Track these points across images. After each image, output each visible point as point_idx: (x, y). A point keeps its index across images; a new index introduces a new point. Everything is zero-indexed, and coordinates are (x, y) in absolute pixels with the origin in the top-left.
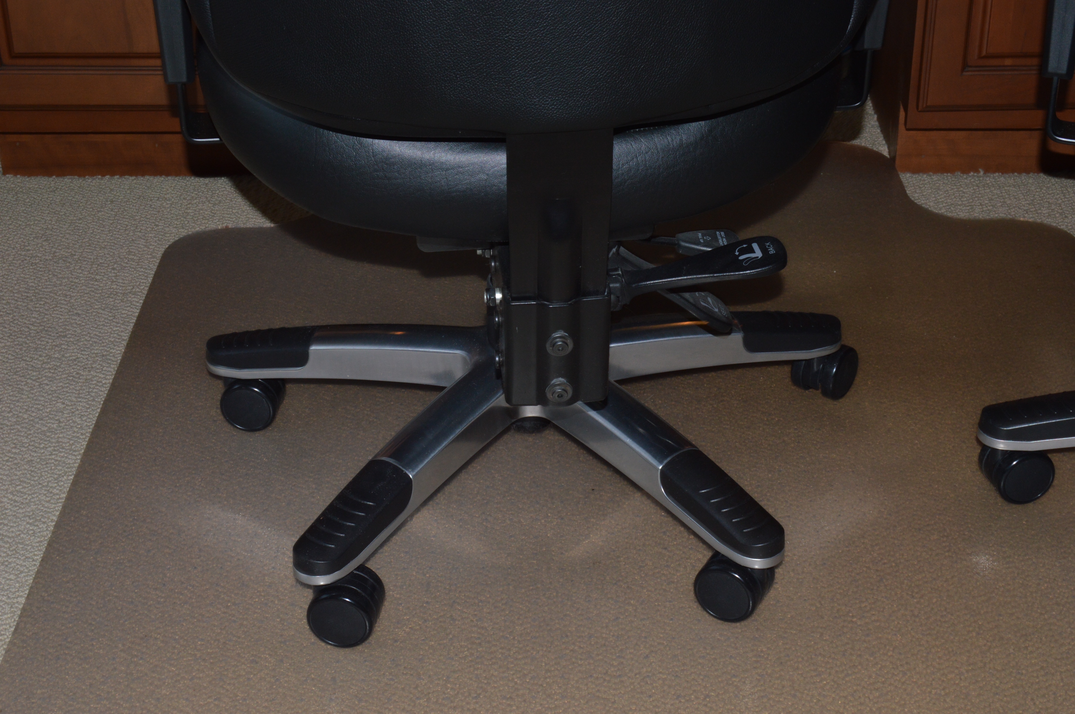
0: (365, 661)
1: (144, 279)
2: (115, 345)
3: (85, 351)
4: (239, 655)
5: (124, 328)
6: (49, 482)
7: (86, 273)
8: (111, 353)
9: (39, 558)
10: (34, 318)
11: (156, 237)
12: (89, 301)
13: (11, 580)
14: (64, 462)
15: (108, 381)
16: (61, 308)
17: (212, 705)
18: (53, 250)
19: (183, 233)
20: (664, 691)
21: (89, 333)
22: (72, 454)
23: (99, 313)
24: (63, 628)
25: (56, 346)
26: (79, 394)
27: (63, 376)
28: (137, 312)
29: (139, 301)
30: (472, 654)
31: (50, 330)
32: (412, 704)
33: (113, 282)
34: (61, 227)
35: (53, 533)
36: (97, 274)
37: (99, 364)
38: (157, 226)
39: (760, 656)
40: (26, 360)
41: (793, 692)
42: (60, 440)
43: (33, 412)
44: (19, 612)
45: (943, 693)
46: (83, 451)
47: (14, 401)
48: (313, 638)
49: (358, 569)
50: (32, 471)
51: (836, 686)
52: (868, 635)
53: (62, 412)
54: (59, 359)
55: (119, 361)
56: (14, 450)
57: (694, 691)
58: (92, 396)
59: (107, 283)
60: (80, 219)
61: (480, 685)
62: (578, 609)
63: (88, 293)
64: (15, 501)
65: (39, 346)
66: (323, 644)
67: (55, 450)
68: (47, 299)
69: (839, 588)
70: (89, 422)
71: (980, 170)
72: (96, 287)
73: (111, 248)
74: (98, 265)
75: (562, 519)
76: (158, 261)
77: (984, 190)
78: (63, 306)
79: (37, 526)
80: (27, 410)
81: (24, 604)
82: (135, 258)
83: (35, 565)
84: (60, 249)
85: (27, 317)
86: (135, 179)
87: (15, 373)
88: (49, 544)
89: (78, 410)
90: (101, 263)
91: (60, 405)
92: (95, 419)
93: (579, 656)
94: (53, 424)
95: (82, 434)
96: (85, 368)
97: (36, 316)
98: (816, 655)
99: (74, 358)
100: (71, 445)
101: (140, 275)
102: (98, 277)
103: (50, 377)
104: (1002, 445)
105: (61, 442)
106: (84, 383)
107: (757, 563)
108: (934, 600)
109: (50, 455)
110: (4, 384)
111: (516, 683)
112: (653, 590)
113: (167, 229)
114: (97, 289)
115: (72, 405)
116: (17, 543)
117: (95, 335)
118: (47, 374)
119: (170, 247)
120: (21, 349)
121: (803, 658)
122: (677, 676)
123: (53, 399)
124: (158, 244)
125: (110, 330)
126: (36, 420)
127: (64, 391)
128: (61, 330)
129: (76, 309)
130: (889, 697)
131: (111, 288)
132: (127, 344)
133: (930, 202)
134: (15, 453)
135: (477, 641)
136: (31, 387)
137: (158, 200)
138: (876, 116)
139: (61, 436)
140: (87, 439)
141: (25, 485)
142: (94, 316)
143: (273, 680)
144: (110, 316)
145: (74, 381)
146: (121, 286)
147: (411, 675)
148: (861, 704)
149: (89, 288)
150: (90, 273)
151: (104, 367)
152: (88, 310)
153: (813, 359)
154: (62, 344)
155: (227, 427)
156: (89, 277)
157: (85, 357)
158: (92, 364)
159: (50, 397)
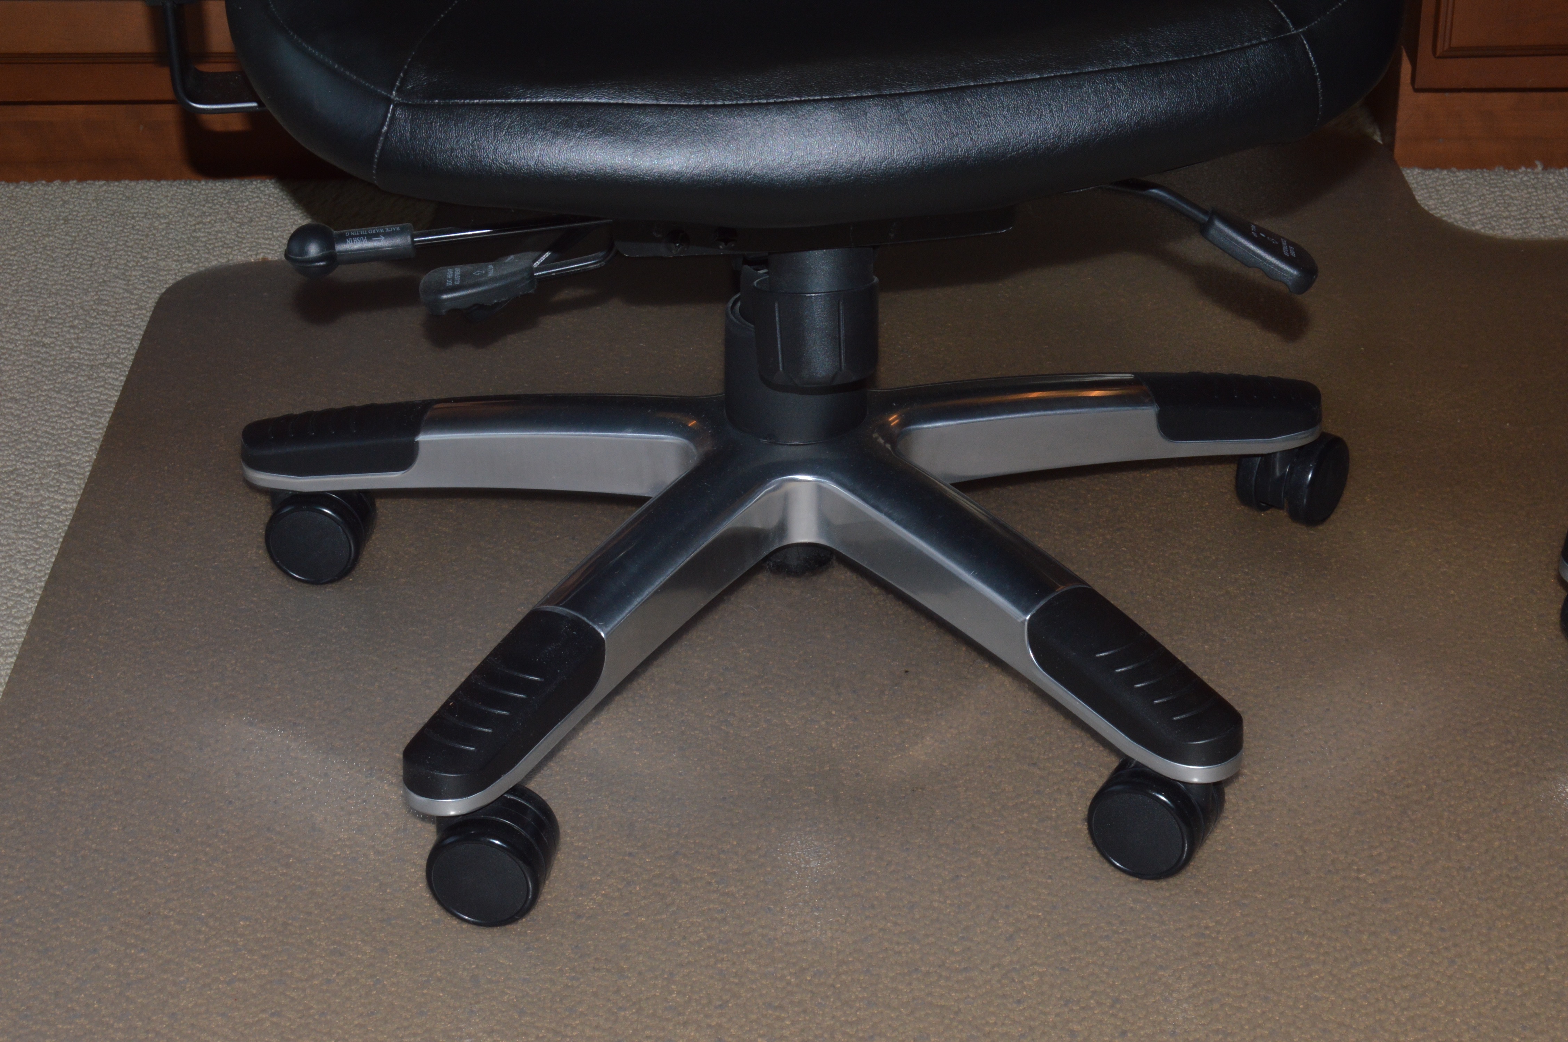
0: (528, 949)
1: (125, 343)
2: (79, 449)
3: (28, 457)
4: (310, 942)
5: (94, 421)
7: (26, 334)
8: (75, 460)
11: (143, 277)
12: (33, 379)
15: (69, 506)
17: (268, 1024)
19: (190, 269)
20: (1043, 993)
21: (34, 429)
22: (12, 623)
23: (51, 398)
24: (6, 901)
26: (20, 526)
28: (115, 396)
29: (117, 379)
30: (710, 937)
32: (612, 1018)
33: (72, 347)
36: (45, 335)
37: (53, 479)
38: (145, 258)
39: (1203, 935)
41: (1262, 993)
45: (1519, 992)
46: (30, 618)
49: (513, 790)
51: (1336, 982)
52: (1385, 900)
55: (88, 474)
57: (1094, 992)
58: (43, 530)
59: (63, 350)
60: (13, 248)
61: (727, 987)
62: (889, 863)
63: (31, 366)
66: (455, 922)
69: (1333, 826)
70: (40, 571)
71: (1538, 163)
72: (44, 356)
73: (68, 295)
74: (47, 321)
75: (856, 719)
76: (149, 314)
77: (1546, 193)
82: (109, 309)
86: (105, 184)
89: (19, 552)
90: (51, 318)
92: (50, 565)
93: (895, 939)
95: (28, 591)
96: (30, 485)
98: (1299, 933)
99: (11, 469)
100: (10, 608)
101: (118, 337)
102: (47, 340)
106: (28, 508)
107: (1196, 774)
108: (1497, 843)
111: (789, 983)
112: (1016, 830)
113: (162, 264)
114: (45, 360)
115: (9, 545)
117: (46, 432)
119: (168, 291)
121: (1277, 938)
122: (1063, 968)
124: (148, 287)
125: (70, 425)
129: (10, 391)
130: (1428, 1000)
131: (69, 358)
132: (101, 446)
133: (1454, 213)
135: (719, 916)
137: (145, 217)
140: (37, 599)
142: (42, 402)
143: (370, 982)
144: (70, 403)
145: (12, 506)
146: (86, 354)
147: (608, 971)
148: (1380, 1011)
149: (32, 357)
150: (32, 334)
151: (62, 483)
152: (31, 393)
153: (1275, 453)
155: (276, 577)
156: (31, 340)
157: (29, 467)
158: (41, 479)
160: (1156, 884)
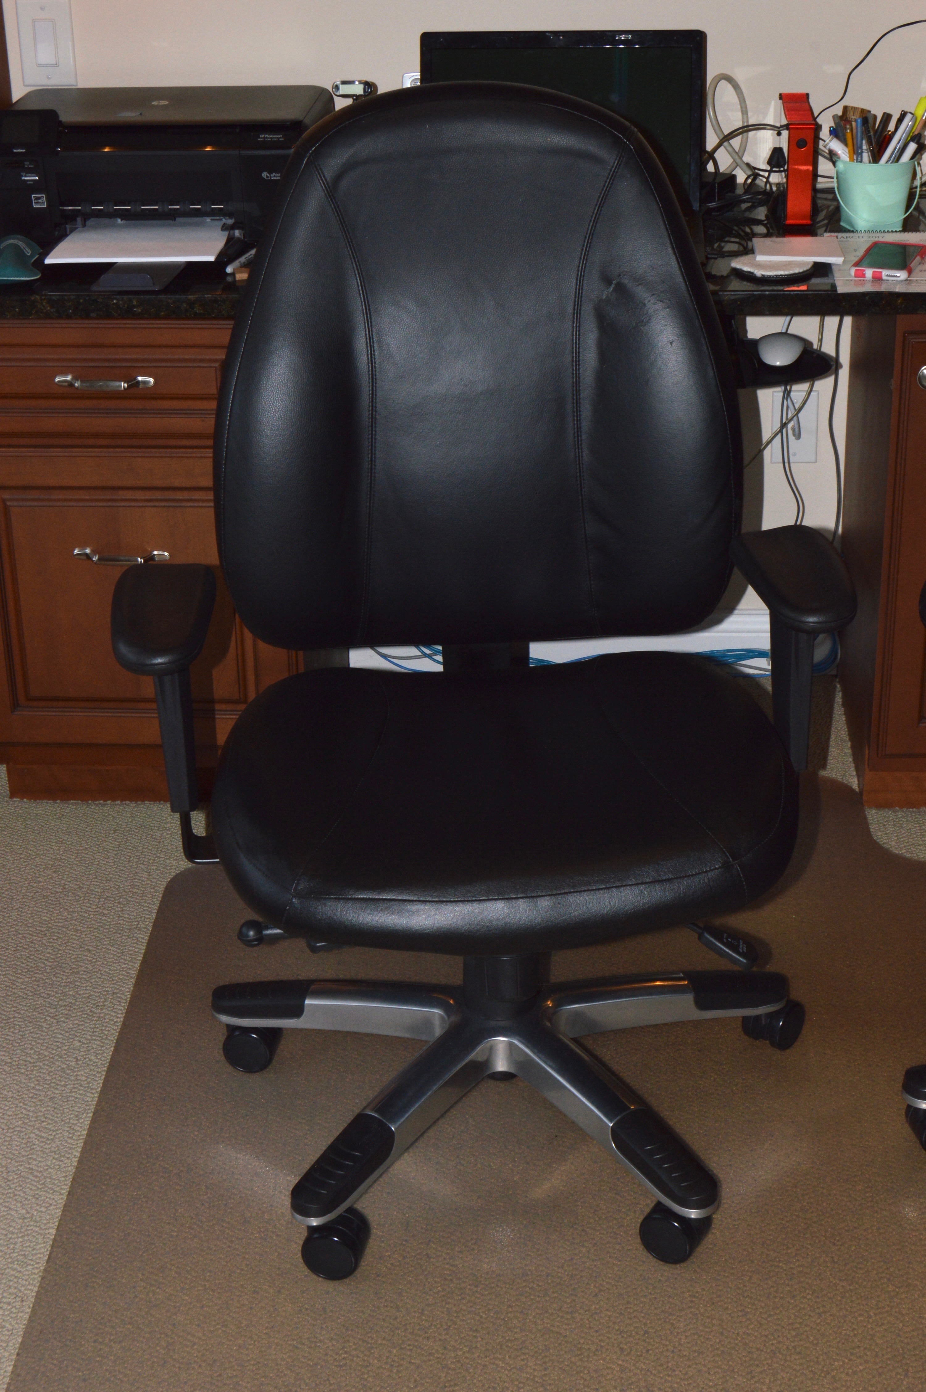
0: (351, 1293)
1: (148, 914)
2: (124, 983)
3: (97, 988)
4: (242, 1286)
5: (132, 966)
6: (70, 1119)
7: (94, 907)
8: (121, 991)
9: (65, 1192)
10: (49, 953)
11: (157, 870)
12: (98, 937)
13: (42, 1212)
14: (83, 1100)
15: (119, 1020)
16: (73, 943)
17: (220, 1331)
18: (63, 882)
20: (609, 1327)
21: (99, 970)
22: (89, 1092)
23: (108, 949)
24: (90, 1258)
25: (71, 983)
26: (93, 1032)
27: (79, 1014)
28: (143, 949)
29: (144, 938)
30: (444, 1290)
31: (64, 966)
32: (392, 1334)
33: (119, 917)
34: (68, 857)
35: (77, 1168)
36: (104, 909)
37: (111, 1002)
38: (159, 857)
39: (694, 1296)
40: (43, 997)
41: (721, 1330)
42: (79, 1078)
43: (53, 1049)
44: (51, 1243)
45: (852, 1334)
46: (99, 1089)
47: (35, 1038)
48: (306, 1271)
49: (346, 1211)
50: (55, 1108)
51: (759, 1326)
52: (791, 1279)
53: (79, 1050)
54: (74, 996)
55: (128, 999)
56: (37, 1087)
57: (636, 1327)
58: (105, 1035)
59: (114, 918)
60: (86, 849)
61: (451, 1318)
62: (538, 1250)
63: (97, 928)
64: (41, 1137)
65: (55, 983)
66: (315, 1277)
67: (74, 1088)
68: (59, 933)
69: (770, 1235)
70: (104, 1060)
72: (104, 922)
73: (116, 881)
74: (105, 899)
75: (528, 1163)
76: (161, 896)
78: (75, 942)
79: (62, 1161)
80: (47, 1047)
81: (55, 1235)
82: (139, 892)
83: (62, 1199)
84: (69, 882)
85: (42, 952)
86: (136, 806)
87: (34, 1010)
88: (74, 1179)
89: (93, 1048)
90: (108, 897)
91: (77, 1044)
92: (109, 1057)
93: (537, 1294)
94: (72, 1061)
95: (98, 1073)
96: (98, 1006)
97: (51, 952)
98: (744, 1296)
99: (87, 995)
100: (89, 1083)
101: (144, 910)
102: (105, 912)
103: (66, 1014)
105: (80, 1080)
106: (97, 1021)
107: (693, 1214)
108: (853, 1248)
109: (70, 1092)
110: (25, 1020)
111: (481, 1317)
112: (605, 1232)
113: (168, 861)
114: (104, 924)
115: (87, 1043)
116: (45, 1178)
117: (105, 972)
118: (63, 1011)
119: (172, 881)
120: (38, 986)
121: (732, 1299)
122: (621, 1313)
123: (70, 1036)
124: (160, 877)
126: (56, 1058)
127: (79, 1029)
128: (74, 966)
129: (86, 945)
130: (804, 1337)
131: (117, 924)
132: (136, 982)
133: (892, 841)
134: (39, 1090)
135: (449, 1278)
136: (49, 1024)
137: (158, 830)
139: (79, 1073)
140: (103, 1077)
141: (49, 1121)
142: (104, 952)
143: (272, 1309)
144: (118, 953)
145: (88, 1019)
146: (127, 922)
147: (391, 1307)
148: (779, 1342)
149: (98, 923)
150: (98, 908)
151: (115, 1005)
152: (98, 946)
153: (761, 1015)
154: (75, 981)
155: (229, 1068)
156: (97, 912)
157: (97, 995)
158: (103, 1002)
159: (67, 1034)
160: (674, 1266)
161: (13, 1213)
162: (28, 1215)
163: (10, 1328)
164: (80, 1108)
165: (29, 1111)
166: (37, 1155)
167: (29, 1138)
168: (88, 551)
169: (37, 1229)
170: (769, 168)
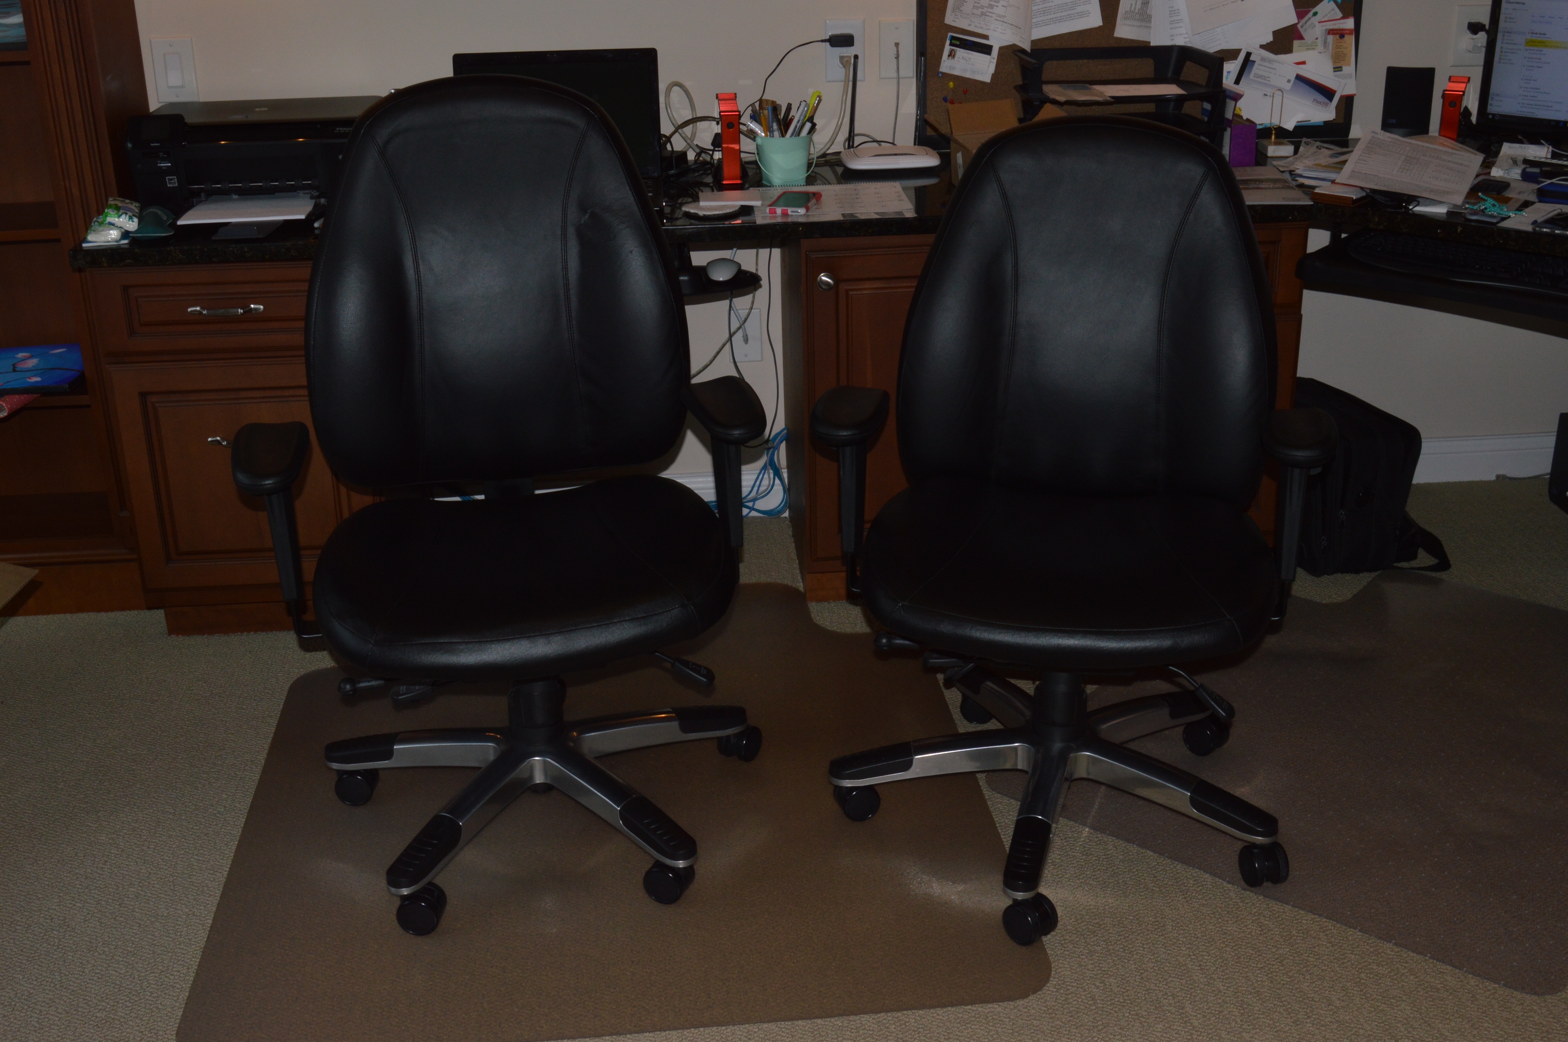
1: (277, 707)
2: (259, 754)
3: (239, 758)
4: (354, 945)
5: (265, 741)
6: (221, 846)
7: (235, 704)
8: (257, 758)
9: (219, 895)
10: (201, 737)
12: (239, 724)
13: (201, 909)
14: (230, 833)
15: (256, 778)
16: (220, 730)
18: (211, 689)
19: (303, 672)
21: (240, 746)
22: (235, 828)
23: (247, 732)
25: (218, 756)
26: (237, 787)
27: (225, 776)
28: (273, 730)
29: (274, 722)
30: (503, 935)
31: (213, 745)
33: (255, 709)
34: (215, 672)
35: (227, 878)
36: (243, 705)
37: (249, 767)
38: (284, 668)
39: (685, 923)
40: (198, 767)
43: (206, 801)
44: (209, 929)
46: (243, 825)
47: (192, 795)
48: (401, 931)
49: (427, 884)
50: (209, 840)
51: (731, 938)
52: (753, 907)
53: (226, 800)
54: (222, 765)
55: (263, 764)
56: (195, 827)
57: (642, 947)
58: (246, 789)
59: (251, 710)
60: (228, 666)
63: (238, 718)
64: (199, 860)
65: (207, 757)
66: (408, 935)
67: (224, 826)
68: (209, 724)
70: (246, 806)
72: (243, 713)
73: (252, 686)
74: (244, 698)
76: (286, 693)
78: (221, 728)
79: (216, 875)
80: (202, 800)
81: (212, 924)
82: (270, 692)
83: (216, 899)
84: (215, 688)
86: (265, 634)
87: (191, 776)
88: (225, 886)
89: (237, 798)
91: (224, 796)
92: (250, 804)
94: (221, 808)
95: (241, 814)
96: (240, 770)
97: (203, 736)
98: (720, 921)
99: (232, 763)
100: (234, 822)
101: (274, 704)
102: (244, 707)
103: (216, 777)
104: (848, 783)
105: (227, 820)
106: (240, 780)
107: (681, 864)
109: (221, 829)
110: (184, 784)
112: (619, 890)
113: (291, 670)
114: (244, 715)
115: (233, 796)
116: (203, 887)
117: (245, 747)
118: (213, 776)
119: (294, 682)
120: (194, 760)
121: (712, 923)
122: (632, 939)
123: (219, 792)
124: (286, 682)
125: (255, 743)
126: (209, 807)
127: (226, 787)
128: (221, 745)
129: (230, 730)
130: (763, 942)
131: (254, 714)
132: (268, 752)
133: (826, 622)
134: (196, 829)
135: (507, 927)
136: (203, 785)
137: (283, 649)
138: (797, 561)
139: (227, 816)
140: (245, 817)
141: (205, 849)
142: (243, 734)
143: (376, 958)
144: (255, 734)
145: (233, 779)
146: (261, 712)
147: (465, 949)
148: (745, 947)
149: (238, 714)
150: (238, 704)
151: (253, 769)
152: (239, 730)
153: (729, 735)
154: (222, 755)
155: (340, 804)
156: (238, 707)
157: (239, 762)
158: (244, 767)
159: (217, 791)
160: (668, 906)
161: (179, 912)
162: (190, 913)
163: (180, 987)
164: (228, 839)
165: (190, 844)
166: (196, 872)
167: (190, 861)
168: (218, 438)
169: (198, 921)
170: (712, 148)
